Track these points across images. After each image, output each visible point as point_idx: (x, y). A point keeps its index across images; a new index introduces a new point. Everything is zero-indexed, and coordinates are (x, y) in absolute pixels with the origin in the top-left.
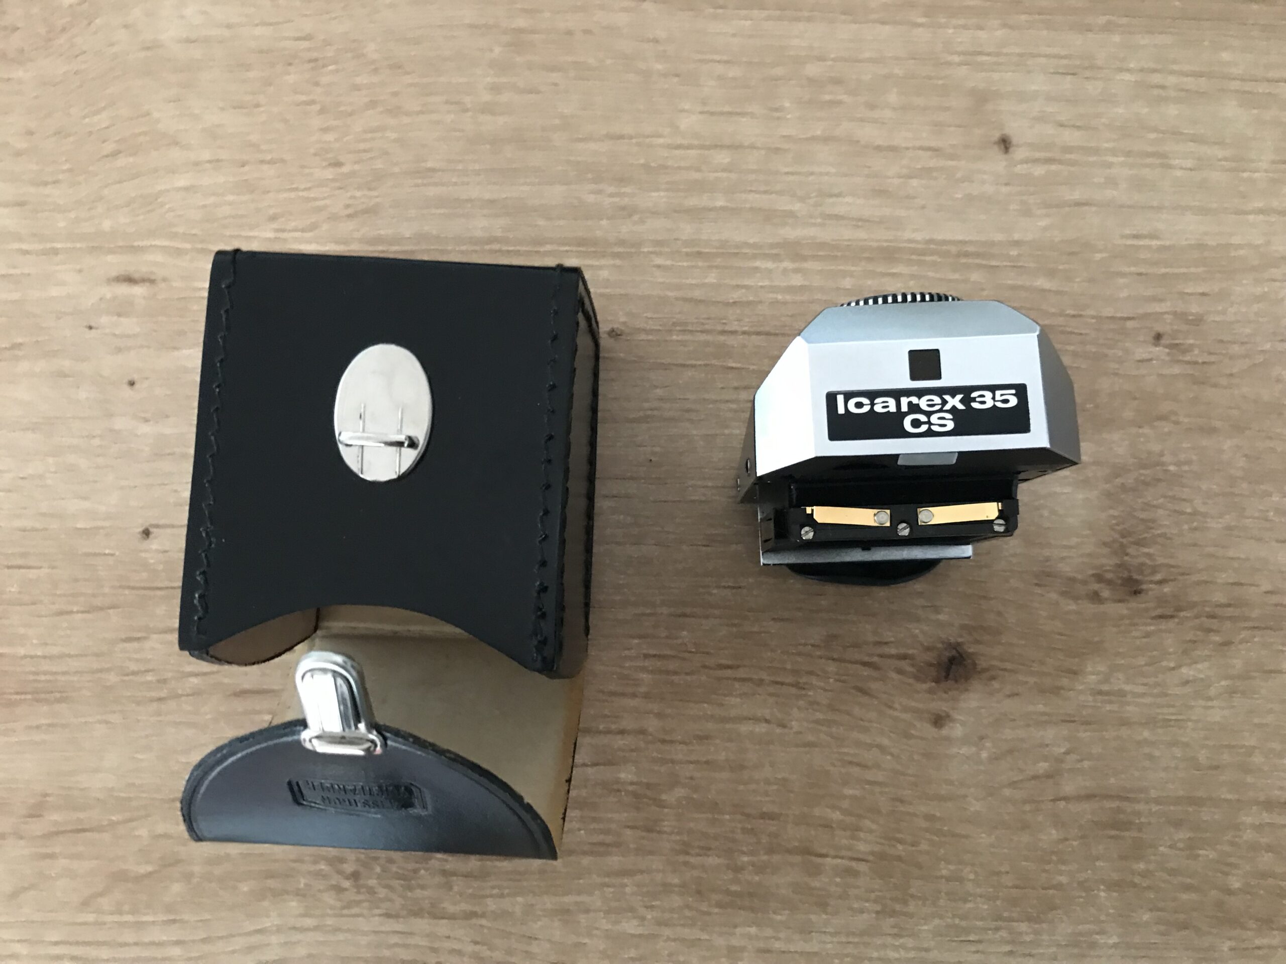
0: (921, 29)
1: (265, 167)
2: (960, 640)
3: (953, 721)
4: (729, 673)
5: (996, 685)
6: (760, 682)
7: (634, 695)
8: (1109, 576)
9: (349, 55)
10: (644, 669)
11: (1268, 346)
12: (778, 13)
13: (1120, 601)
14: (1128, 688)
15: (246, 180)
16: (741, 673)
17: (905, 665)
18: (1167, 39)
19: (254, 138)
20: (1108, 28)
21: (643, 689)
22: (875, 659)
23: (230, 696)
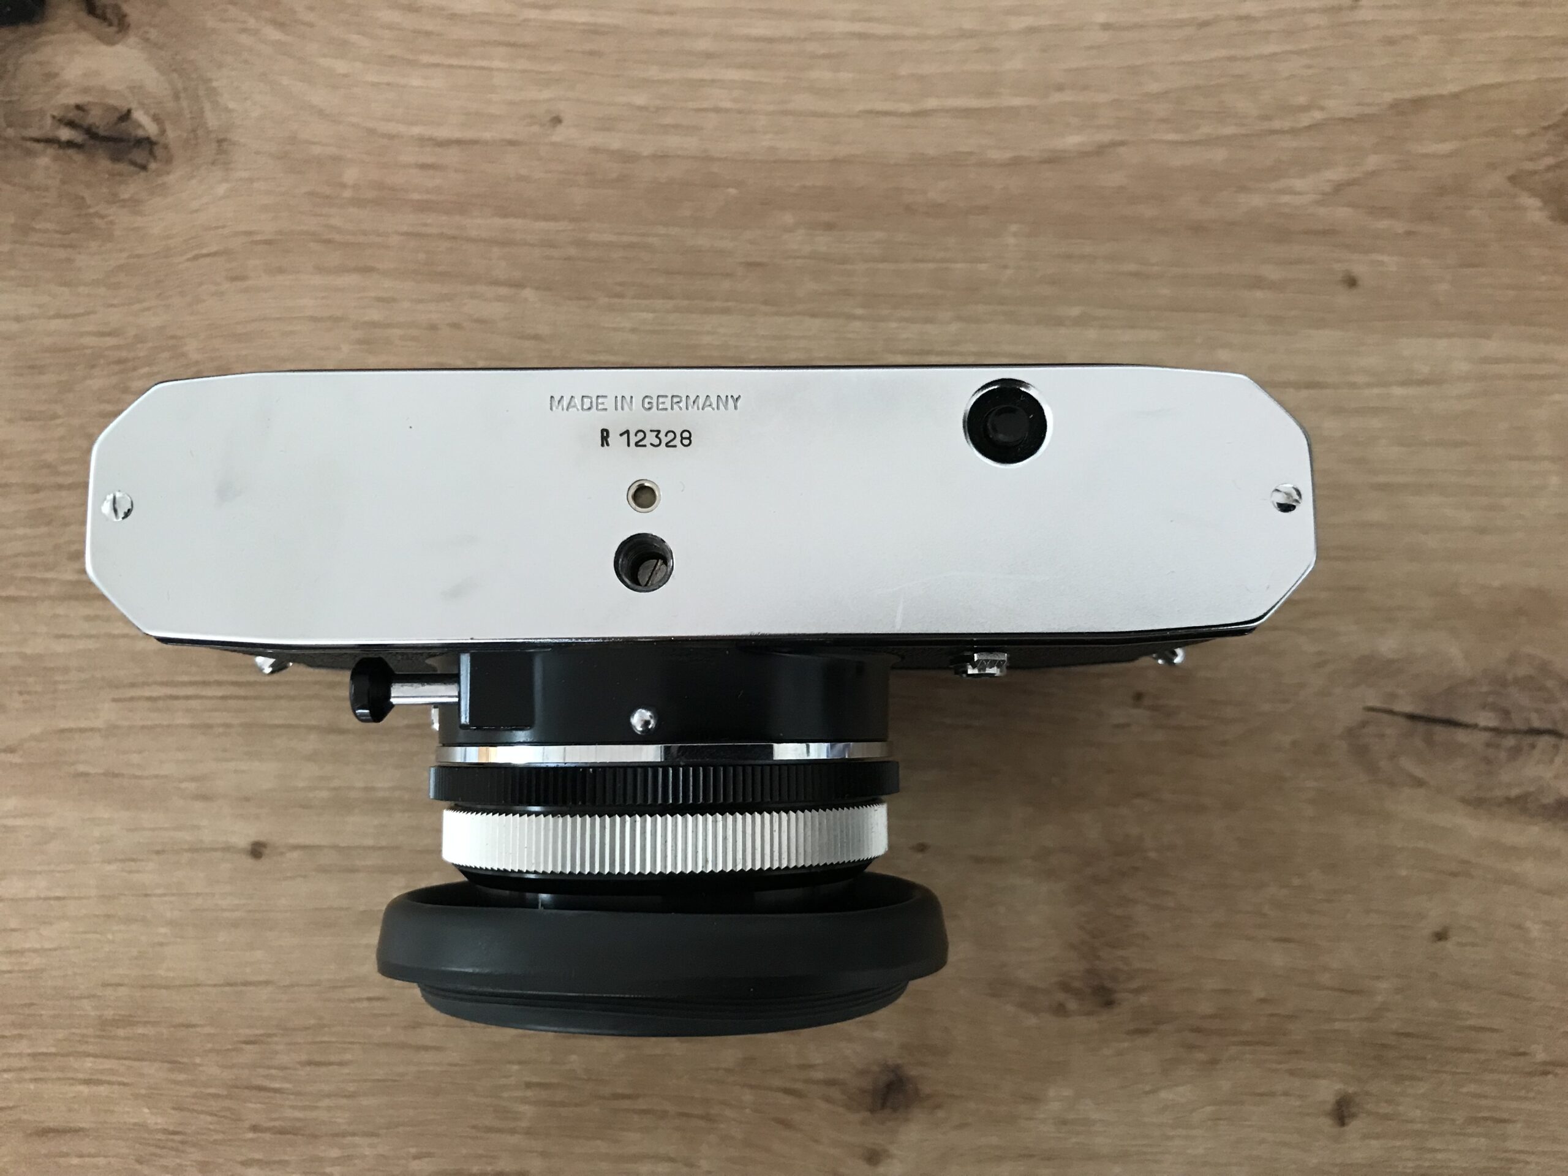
0: (857, 325)
1: (64, 493)
2: (899, 1062)
3: (890, 1156)
4: (626, 1104)
5: (940, 1114)
6: (664, 1115)
7: (513, 1131)
8: (1077, 984)
9: (166, 355)
10: (524, 1101)
11: (1266, 707)
12: (686, 303)
13: (1089, 1014)
14: (1095, 1116)
15: (41, 509)
16: (641, 1104)
17: (835, 1093)
18: (1155, 335)
19: (50, 457)
20: (1081, 322)
21: (524, 1124)
22: (798, 1086)
23: (30, 1135)
